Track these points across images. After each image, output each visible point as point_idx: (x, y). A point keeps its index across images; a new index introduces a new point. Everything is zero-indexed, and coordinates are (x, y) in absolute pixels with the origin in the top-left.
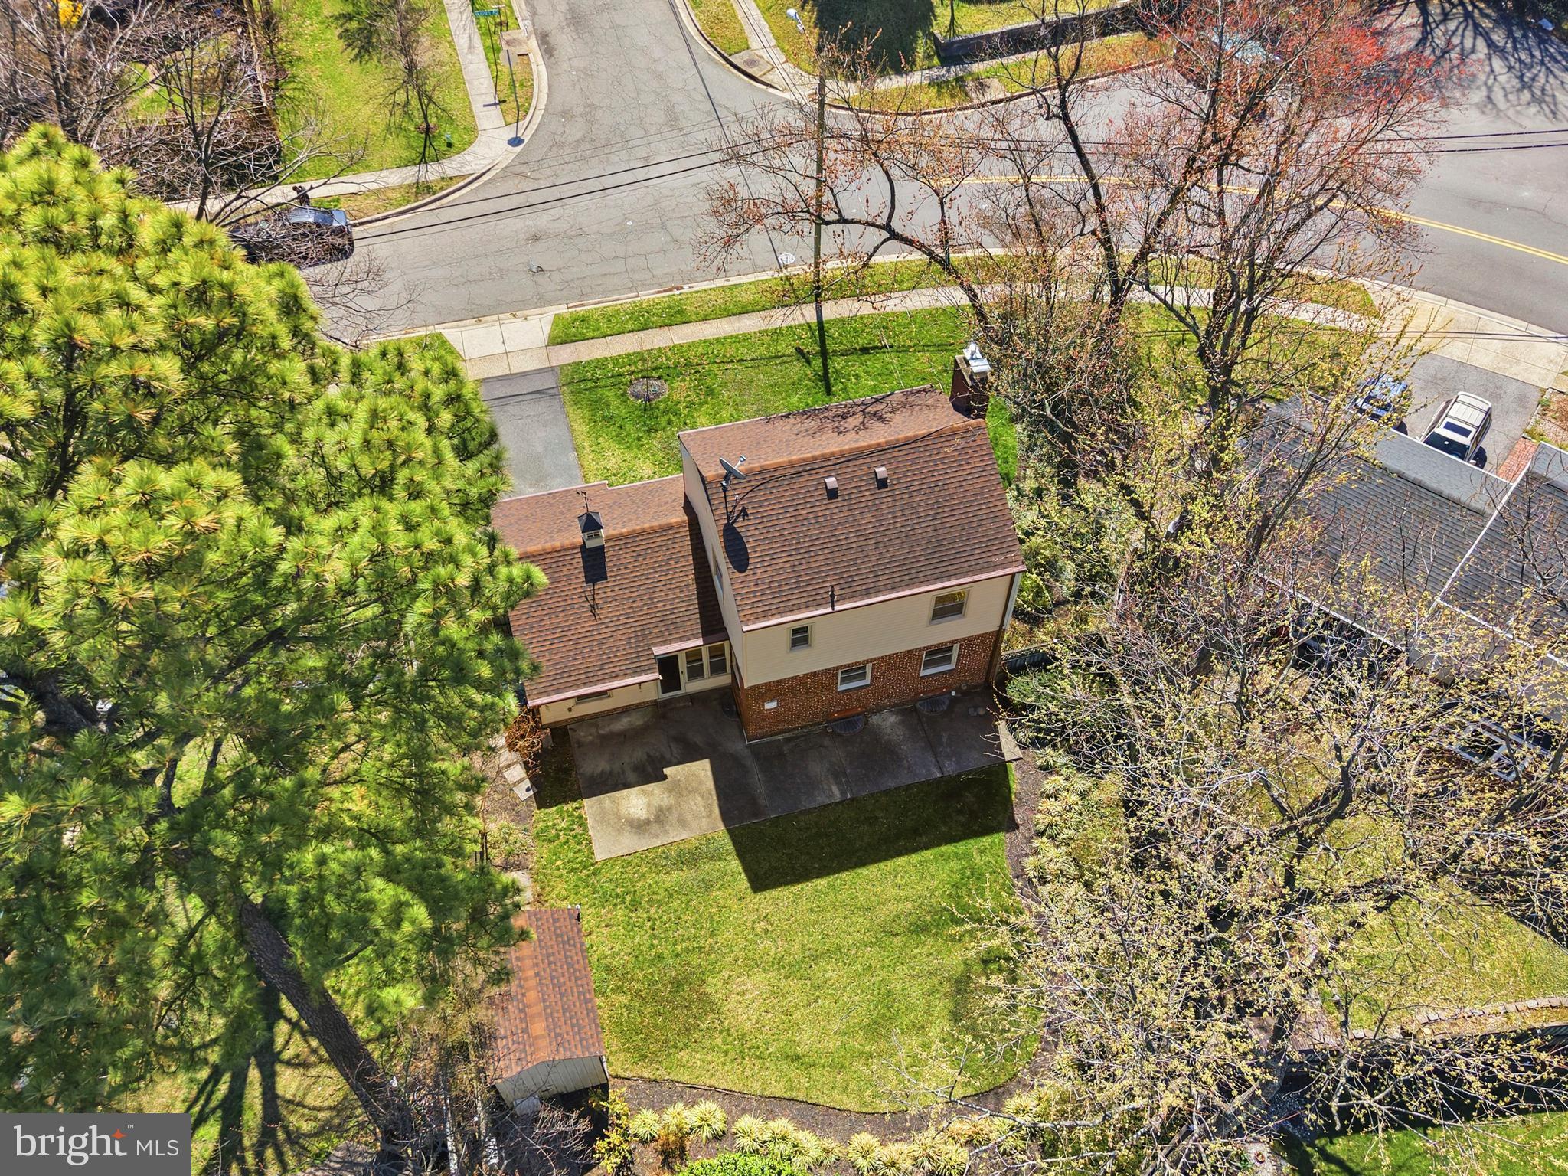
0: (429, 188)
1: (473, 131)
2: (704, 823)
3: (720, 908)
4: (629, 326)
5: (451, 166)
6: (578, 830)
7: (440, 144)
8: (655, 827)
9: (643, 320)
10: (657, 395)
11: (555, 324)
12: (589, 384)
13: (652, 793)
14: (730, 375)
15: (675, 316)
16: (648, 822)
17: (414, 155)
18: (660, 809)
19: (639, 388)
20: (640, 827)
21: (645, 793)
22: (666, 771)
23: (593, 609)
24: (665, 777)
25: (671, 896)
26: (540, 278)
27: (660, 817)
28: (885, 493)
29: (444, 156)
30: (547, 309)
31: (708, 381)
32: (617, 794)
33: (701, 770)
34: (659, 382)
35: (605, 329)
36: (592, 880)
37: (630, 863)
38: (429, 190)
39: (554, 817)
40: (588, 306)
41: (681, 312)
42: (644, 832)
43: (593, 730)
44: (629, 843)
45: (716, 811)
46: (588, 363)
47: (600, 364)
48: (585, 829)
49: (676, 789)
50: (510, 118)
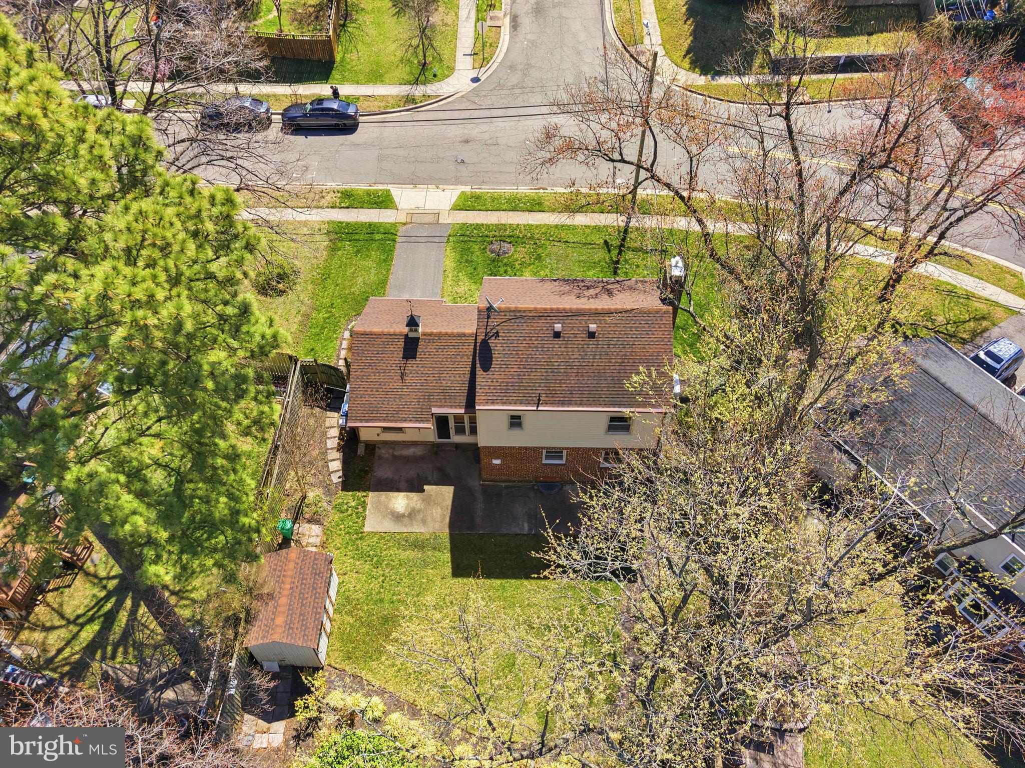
0: (414, 99)
1: (452, 69)
2: (437, 525)
3: (429, 580)
4: (504, 208)
5: (431, 89)
6: (361, 510)
7: (429, 75)
8: (406, 520)
9: (514, 205)
10: (505, 253)
11: (459, 197)
12: (466, 239)
13: (412, 499)
14: (555, 249)
15: (536, 206)
16: (403, 516)
17: (412, 78)
18: (413, 510)
19: (496, 247)
20: (398, 517)
21: (408, 497)
22: (426, 487)
23: (402, 376)
24: (423, 491)
25: (401, 565)
26: (461, 168)
27: (412, 515)
28: (592, 342)
29: (430, 82)
30: (458, 187)
31: (540, 251)
32: (391, 494)
33: (446, 493)
34: (508, 245)
35: (489, 206)
36: (359, 542)
37: (384, 538)
38: (414, 101)
39: (350, 498)
40: (485, 190)
41: (540, 204)
42: (400, 521)
43: (391, 451)
44: (388, 526)
45: (448, 520)
46: (471, 225)
47: (478, 227)
48: (364, 510)
49: (428, 501)
50: (477, 65)
